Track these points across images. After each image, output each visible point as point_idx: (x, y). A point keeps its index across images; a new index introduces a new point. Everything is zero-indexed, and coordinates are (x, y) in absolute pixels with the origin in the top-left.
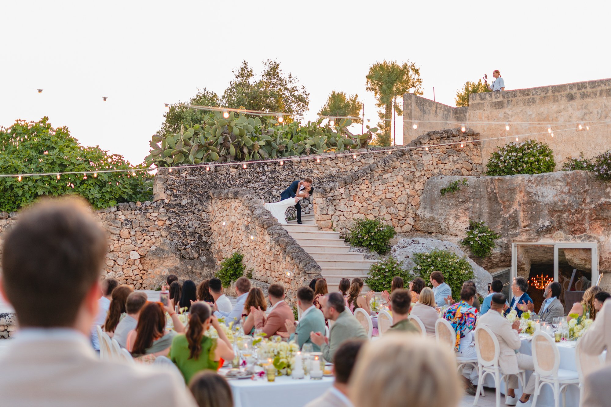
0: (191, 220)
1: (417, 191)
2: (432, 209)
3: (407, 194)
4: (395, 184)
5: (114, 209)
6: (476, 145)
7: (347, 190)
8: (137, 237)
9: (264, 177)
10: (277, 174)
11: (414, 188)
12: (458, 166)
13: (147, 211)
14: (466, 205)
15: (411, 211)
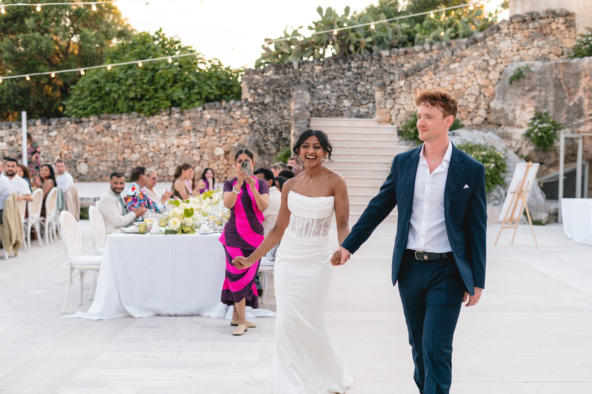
0: (273, 117)
1: (491, 81)
2: (504, 100)
3: (479, 84)
4: (464, 74)
5: (200, 109)
6: (570, 27)
7: (407, 83)
8: (222, 134)
9: (349, 74)
10: (364, 70)
11: (487, 78)
12: (544, 51)
13: (230, 110)
14: (532, 94)
15: (483, 103)
